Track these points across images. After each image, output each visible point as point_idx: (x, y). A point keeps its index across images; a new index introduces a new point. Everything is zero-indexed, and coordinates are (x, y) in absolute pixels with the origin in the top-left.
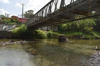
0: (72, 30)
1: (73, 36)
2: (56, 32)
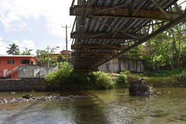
0: (175, 66)
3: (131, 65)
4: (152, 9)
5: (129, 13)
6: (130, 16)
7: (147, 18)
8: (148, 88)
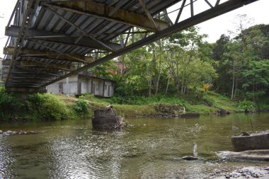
0: (153, 92)
2: (106, 98)
3: (97, 87)
4: (135, 11)
5: (105, 11)
6: (106, 15)
7: (128, 22)
8: (118, 119)
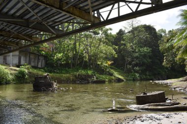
1: (74, 78)
2: (40, 68)
